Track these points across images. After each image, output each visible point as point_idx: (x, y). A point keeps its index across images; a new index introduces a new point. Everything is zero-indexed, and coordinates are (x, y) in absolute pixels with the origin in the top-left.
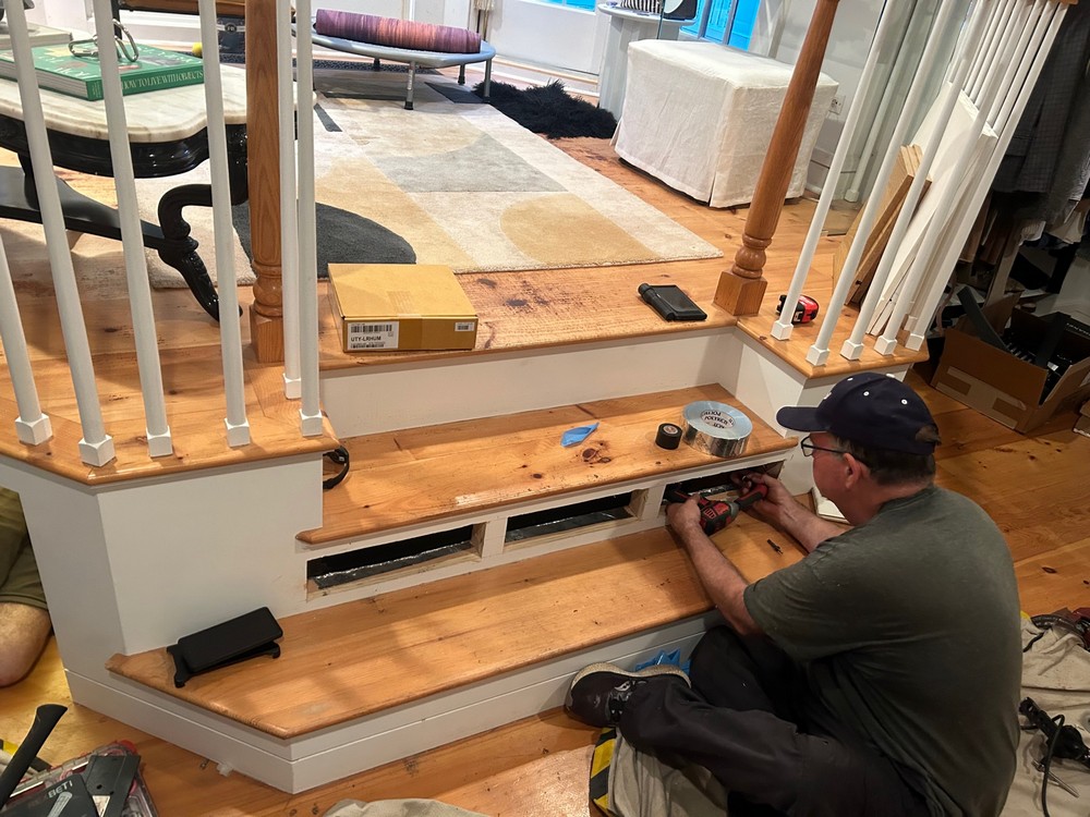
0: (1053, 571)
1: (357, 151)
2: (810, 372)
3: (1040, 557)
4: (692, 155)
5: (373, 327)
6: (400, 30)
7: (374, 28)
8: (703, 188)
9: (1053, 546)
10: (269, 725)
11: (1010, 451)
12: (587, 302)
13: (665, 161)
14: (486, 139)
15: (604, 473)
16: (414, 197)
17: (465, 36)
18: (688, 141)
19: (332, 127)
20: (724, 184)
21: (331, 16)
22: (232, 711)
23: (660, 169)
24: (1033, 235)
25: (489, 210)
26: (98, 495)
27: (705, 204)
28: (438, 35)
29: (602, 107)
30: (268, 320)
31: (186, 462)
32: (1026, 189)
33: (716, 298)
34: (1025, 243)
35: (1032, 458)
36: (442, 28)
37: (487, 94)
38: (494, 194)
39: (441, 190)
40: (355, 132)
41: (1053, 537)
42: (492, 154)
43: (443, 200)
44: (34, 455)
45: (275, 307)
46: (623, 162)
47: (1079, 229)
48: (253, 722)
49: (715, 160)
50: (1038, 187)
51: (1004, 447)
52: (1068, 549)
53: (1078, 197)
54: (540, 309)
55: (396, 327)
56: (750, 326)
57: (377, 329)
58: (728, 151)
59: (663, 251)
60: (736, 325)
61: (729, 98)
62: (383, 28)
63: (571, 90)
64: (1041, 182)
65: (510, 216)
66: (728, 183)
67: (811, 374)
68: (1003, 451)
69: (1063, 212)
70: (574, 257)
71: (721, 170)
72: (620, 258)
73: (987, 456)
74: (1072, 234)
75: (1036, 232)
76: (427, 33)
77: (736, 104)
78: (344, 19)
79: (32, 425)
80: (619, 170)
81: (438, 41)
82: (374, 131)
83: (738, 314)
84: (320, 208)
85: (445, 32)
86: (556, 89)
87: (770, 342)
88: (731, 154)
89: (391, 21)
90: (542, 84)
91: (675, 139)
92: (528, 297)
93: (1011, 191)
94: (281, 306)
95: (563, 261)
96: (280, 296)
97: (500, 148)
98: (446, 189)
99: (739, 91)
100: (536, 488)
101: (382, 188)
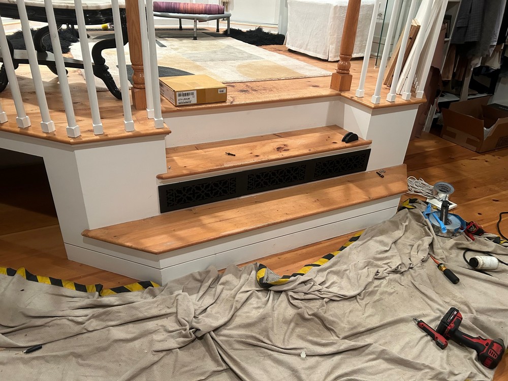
0: (497, 201)
1: (173, 53)
2: (373, 106)
3: (491, 196)
4: (318, 40)
5: (186, 94)
6: (189, 7)
7: (178, 7)
8: (325, 53)
9: (497, 192)
10: (150, 249)
11: (476, 159)
12: (275, 90)
13: (307, 45)
14: (229, 47)
15: (286, 154)
16: (198, 63)
17: (217, 7)
18: (316, 34)
19: (163, 46)
20: (334, 50)
21: (159, 3)
22: (134, 246)
23: (306, 49)
24: (477, 64)
25: (230, 66)
26: (75, 151)
27: (326, 61)
28: (206, 8)
29: (280, 34)
30: (138, 90)
31: (109, 136)
32: (469, 41)
33: (331, 86)
34: (474, 69)
35: (486, 161)
36: (207, 5)
37: (229, 33)
38: (233, 61)
39: (210, 61)
40: (172, 47)
41: (497, 189)
42: (232, 50)
43: (212, 64)
44: (48, 135)
45: (142, 84)
46: (290, 51)
47: (499, 62)
48: (144, 248)
49: (328, 39)
50: (475, 39)
51: (473, 158)
52: (504, 193)
53: (495, 43)
54: (254, 92)
55: (195, 92)
56: (346, 94)
57: (188, 94)
58: (334, 35)
59: (308, 74)
60: (340, 95)
61: (332, 11)
62: (182, 7)
63: (265, 30)
64: (476, 36)
65: (240, 67)
66: (335, 50)
67: (373, 107)
68: (473, 159)
69: (489, 51)
70: (269, 77)
71: (332, 44)
72: (289, 77)
73: (465, 162)
74: (496, 64)
75: (477, 63)
76: (201, 7)
77: (335, 13)
78: (165, 4)
79: (47, 123)
80: (288, 53)
81: (205, 10)
82: (181, 46)
83: (341, 91)
84: (159, 67)
85: (208, 6)
86: (259, 30)
87: (356, 99)
88: (335, 36)
89: (185, 4)
90: (253, 29)
91: (310, 35)
92: (248, 89)
93: (463, 43)
94: (144, 84)
95: (263, 78)
96: (143, 79)
97: (234, 48)
98: (212, 60)
99: (336, 7)
100: (256, 160)
101: (185, 61)
